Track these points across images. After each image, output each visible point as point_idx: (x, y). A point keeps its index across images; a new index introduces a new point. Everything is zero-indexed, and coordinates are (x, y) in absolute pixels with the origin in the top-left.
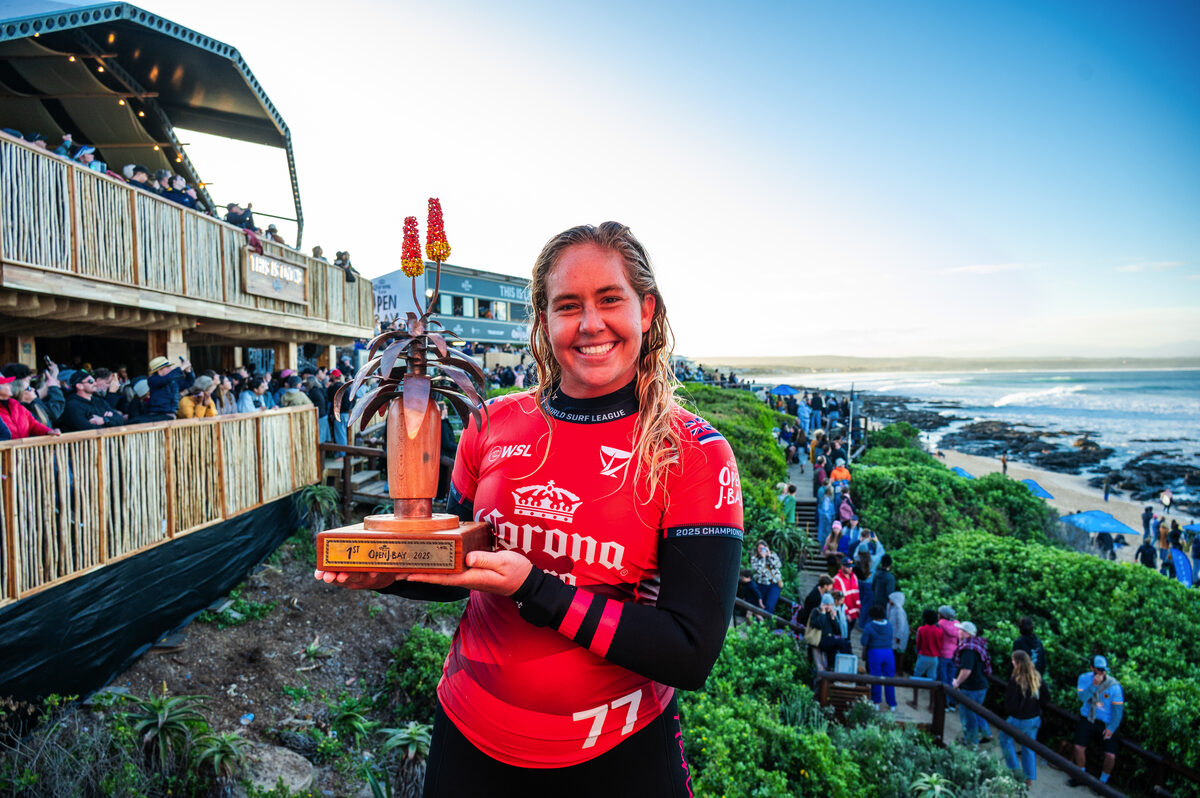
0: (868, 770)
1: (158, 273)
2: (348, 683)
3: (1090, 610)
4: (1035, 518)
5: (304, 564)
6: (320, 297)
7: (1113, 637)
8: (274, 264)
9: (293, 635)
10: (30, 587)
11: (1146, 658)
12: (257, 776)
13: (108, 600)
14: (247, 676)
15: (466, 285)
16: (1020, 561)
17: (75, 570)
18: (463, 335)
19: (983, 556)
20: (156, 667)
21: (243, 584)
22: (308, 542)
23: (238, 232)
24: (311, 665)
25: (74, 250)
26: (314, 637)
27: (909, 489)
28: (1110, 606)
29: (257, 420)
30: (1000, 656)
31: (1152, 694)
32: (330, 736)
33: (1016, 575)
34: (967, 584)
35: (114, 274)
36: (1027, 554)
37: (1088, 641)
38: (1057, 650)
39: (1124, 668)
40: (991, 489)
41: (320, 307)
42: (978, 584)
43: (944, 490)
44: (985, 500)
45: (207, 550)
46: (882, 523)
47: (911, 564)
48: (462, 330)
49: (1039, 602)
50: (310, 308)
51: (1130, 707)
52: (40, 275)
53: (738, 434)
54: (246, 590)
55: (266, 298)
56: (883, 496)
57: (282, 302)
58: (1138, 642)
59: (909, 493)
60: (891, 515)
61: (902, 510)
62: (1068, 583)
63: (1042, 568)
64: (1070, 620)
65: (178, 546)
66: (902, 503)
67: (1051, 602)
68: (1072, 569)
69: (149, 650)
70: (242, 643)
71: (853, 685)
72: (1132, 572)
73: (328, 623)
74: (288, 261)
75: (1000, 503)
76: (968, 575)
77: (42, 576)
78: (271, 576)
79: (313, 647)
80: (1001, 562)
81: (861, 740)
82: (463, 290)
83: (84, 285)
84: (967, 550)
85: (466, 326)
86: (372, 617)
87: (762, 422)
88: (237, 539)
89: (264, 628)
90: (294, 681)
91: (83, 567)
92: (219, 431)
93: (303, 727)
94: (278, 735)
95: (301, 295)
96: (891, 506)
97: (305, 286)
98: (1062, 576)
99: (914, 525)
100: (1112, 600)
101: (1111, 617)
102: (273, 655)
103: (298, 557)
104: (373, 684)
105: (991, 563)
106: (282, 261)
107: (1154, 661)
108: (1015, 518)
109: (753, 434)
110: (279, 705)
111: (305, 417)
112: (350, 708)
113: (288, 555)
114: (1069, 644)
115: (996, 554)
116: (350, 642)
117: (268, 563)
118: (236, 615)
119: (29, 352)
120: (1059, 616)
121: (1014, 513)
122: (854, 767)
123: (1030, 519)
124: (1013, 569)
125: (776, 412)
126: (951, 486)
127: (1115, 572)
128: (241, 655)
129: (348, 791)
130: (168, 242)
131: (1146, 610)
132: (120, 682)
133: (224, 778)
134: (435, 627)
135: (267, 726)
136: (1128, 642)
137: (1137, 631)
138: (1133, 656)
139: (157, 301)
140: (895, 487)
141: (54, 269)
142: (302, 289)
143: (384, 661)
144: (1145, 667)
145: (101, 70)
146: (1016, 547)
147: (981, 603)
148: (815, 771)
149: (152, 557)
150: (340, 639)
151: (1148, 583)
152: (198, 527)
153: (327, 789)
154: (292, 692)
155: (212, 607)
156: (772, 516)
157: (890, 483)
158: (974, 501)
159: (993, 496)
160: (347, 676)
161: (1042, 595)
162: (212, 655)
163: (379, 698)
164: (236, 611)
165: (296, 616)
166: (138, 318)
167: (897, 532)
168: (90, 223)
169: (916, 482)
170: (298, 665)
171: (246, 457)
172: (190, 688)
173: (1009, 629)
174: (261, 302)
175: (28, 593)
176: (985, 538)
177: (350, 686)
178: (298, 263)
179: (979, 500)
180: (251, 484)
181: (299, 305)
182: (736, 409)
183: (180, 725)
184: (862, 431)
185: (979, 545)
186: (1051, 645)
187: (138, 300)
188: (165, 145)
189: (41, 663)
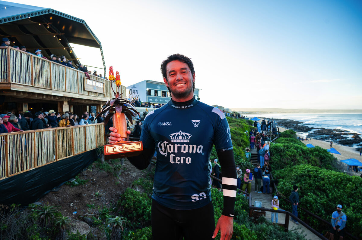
0: (260, 237)
1: (58, 85)
2: (106, 204)
3: (339, 191)
4: (329, 161)
5: (98, 169)
6: (109, 91)
7: (346, 199)
8: (94, 82)
9: (92, 189)
10: (13, 174)
11: (356, 207)
12: (74, 229)
13: (37, 178)
14: (77, 201)
15: (159, 87)
16: (318, 174)
17: (26, 169)
18: (157, 102)
19: (306, 173)
20: (52, 197)
21: (80, 174)
22: (100, 163)
23: (83, 73)
24: (96, 198)
25: (32, 79)
26: (98, 190)
27: (287, 151)
28: (346, 189)
29: (85, 127)
30: (309, 204)
31: (356, 218)
32: (99, 219)
33: (316, 179)
34: (300, 181)
35: (44, 86)
36: (321, 172)
37: (338, 200)
38: (327, 203)
39: (348, 209)
40: (315, 151)
41: (109, 95)
42: (304, 181)
43: (299, 151)
44: (313, 154)
45: (68, 164)
46: (278, 161)
47: (284, 174)
48: (157, 100)
49: (323, 187)
50: (106, 94)
51: (348, 222)
52: (22, 86)
53: (234, 132)
54: (80, 176)
55: (91, 92)
56: (279, 153)
57: (96, 93)
58: (354, 201)
59: (287, 152)
60: (281, 159)
61: (284, 157)
62: (332, 181)
63: (324, 177)
64: (332, 193)
65: (59, 163)
66: (285, 155)
67: (327, 188)
68: (334, 177)
69: (49, 192)
70: (77, 191)
71: (260, 211)
72: (354, 179)
73: (103, 186)
74: (98, 81)
75: (317, 156)
76: (301, 178)
77: (16, 171)
78: (88, 172)
79: (97, 193)
80: (312, 174)
81: (259, 228)
82: (158, 89)
83: (35, 89)
84: (301, 170)
85: (159, 99)
86: (116, 185)
87: (244, 129)
88: (79, 161)
89: (84, 187)
90: (90, 203)
91: (29, 168)
92: (72, 130)
93: (90, 216)
94: (83, 218)
95: (103, 91)
96: (281, 156)
97: (104, 88)
98: (331, 179)
99: (288, 162)
100: (346, 188)
101: (346, 193)
102: (85, 195)
103: (97, 167)
104: (114, 204)
105: (309, 174)
106: (96, 81)
107: (359, 208)
108: (322, 160)
109: (239, 133)
110: (85, 209)
111: (101, 126)
112: (105, 211)
113: (94, 166)
114: (332, 201)
115: (310, 172)
116: (109, 192)
117: (88, 168)
118: (76, 183)
119: (26, 107)
120: (329, 192)
121: (322, 159)
122: (255, 236)
123: (327, 161)
124: (315, 177)
125: (250, 126)
126: (301, 150)
127: (349, 179)
128: (76, 195)
129: (101, 235)
130: (61, 76)
131: (358, 191)
132: (40, 201)
133: (63, 230)
134: (134, 188)
135: (80, 215)
136: (351, 201)
137: (354, 198)
138: (352, 206)
139: (58, 93)
140: (283, 150)
141: (26, 85)
142: (103, 89)
143: (118, 198)
144: (356, 209)
145: (48, 27)
146: (318, 170)
147: (304, 187)
148: (240, 237)
149: (51, 166)
150: (106, 191)
151: (360, 183)
152: (65, 158)
153: (95, 234)
154: (89, 206)
155: (69, 181)
156: (241, 158)
157: (281, 149)
158: (309, 155)
159: (315, 153)
160: (107, 202)
161: (324, 185)
162: (68, 194)
163: (115, 209)
164: (76, 182)
165: (94, 184)
166: (53, 98)
167: (282, 164)
168: (37, 72)
169: (290, 148)
170: (93, 198)
171: (81, 138)
172: (60, 203)
173: (312, 196)
174: (90, 93)
175: (12, 175)
176: (309, 167)
177: (107, 205)
178: (102, 82)
179: (310, 155)
180: (83, 145)
181: (102, 94)
182: (236, 125)
183: (51, 214)
184: (277, 132)
185: (306, 169)
186: (326, 201)
187: (51, 93)
188: (67, 48)
189: (16, 195)
